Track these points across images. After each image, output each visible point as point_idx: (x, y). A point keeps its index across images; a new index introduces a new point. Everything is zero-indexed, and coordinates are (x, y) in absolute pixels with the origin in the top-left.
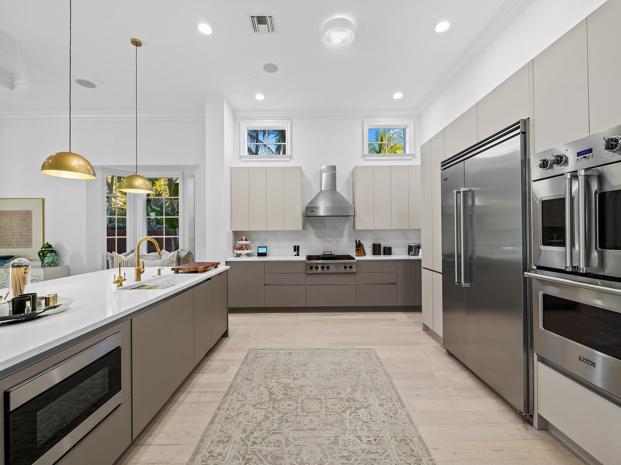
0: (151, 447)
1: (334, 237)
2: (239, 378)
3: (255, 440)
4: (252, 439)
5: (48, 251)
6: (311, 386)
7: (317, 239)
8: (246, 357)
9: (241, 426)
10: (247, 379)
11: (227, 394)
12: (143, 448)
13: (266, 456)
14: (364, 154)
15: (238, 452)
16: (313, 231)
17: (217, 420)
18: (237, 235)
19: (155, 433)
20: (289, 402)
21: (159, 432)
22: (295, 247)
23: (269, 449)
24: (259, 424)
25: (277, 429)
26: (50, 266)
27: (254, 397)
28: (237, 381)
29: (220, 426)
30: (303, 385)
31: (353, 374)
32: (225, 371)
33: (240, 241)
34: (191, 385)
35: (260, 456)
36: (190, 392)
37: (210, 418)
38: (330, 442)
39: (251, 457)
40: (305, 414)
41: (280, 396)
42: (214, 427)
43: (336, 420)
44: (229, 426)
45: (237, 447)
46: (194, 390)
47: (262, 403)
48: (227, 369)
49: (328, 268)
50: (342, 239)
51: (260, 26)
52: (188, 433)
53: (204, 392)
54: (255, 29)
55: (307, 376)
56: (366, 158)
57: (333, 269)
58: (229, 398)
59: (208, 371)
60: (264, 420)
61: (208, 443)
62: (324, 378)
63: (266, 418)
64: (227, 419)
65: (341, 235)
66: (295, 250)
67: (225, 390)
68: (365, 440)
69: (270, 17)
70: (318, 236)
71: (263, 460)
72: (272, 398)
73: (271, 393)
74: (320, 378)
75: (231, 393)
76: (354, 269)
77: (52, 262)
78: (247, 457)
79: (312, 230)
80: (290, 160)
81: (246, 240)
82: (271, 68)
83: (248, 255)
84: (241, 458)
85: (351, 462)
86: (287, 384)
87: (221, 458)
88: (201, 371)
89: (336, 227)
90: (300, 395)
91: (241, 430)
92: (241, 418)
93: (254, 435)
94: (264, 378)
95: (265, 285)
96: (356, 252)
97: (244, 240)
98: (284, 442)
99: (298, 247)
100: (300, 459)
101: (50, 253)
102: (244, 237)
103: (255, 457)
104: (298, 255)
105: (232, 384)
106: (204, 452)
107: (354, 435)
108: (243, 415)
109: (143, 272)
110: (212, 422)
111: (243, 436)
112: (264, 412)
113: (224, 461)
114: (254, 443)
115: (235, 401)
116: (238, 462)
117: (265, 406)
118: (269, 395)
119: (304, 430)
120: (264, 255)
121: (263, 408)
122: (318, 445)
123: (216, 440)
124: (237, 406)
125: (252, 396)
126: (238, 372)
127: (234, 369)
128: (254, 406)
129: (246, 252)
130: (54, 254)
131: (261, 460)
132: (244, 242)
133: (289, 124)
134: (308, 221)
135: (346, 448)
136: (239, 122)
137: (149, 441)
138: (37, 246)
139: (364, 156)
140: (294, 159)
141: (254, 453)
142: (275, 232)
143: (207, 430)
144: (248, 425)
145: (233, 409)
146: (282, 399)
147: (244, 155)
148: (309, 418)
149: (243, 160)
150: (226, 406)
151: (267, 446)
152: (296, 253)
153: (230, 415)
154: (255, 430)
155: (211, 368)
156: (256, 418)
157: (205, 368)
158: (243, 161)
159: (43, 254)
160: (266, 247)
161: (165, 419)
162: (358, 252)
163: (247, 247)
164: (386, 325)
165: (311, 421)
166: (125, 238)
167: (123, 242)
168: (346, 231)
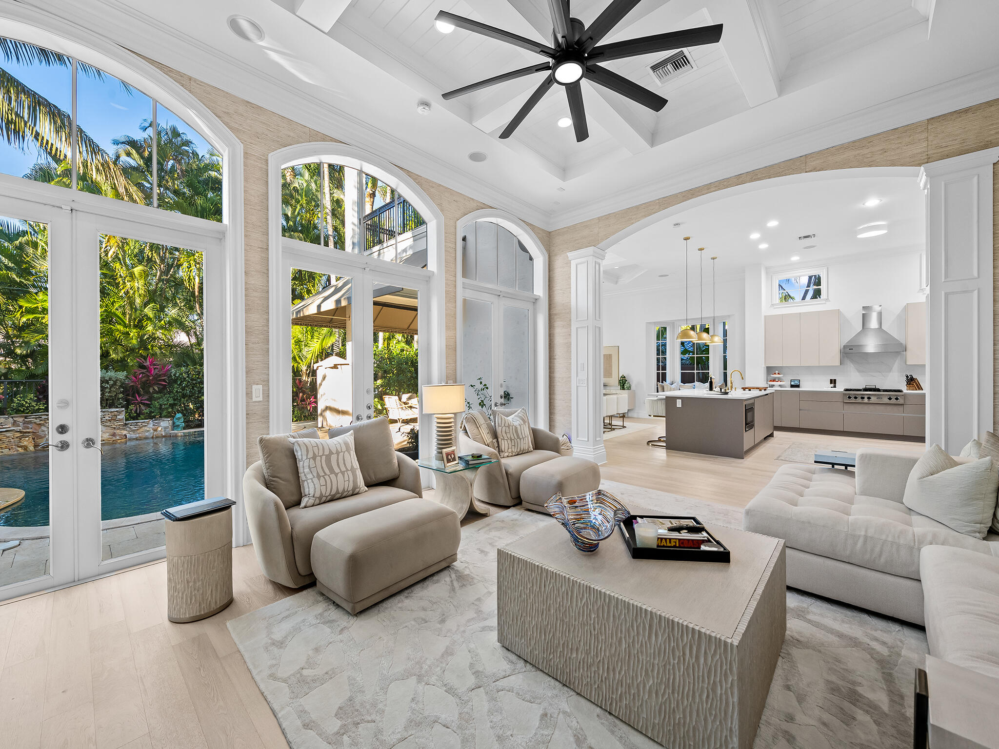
1: (880, 372)
7: (858, 374)
14: (922, 288)
18: (770, 370)
22: (831, 380)
33: (773, 374)
49: (869, 398)
50: (891, 374)
57: (874, 400)
65: (890, 370)
66: (831, 383)
70: (859, 371)
76: (901, 401)
79: (852, 366)
80: (825, 303)
81: (778, 374)
83: (781, 386)
89: (883, 363)
95: (800, 410)
96: (906, 386)
99: (835, 380)
101: (626, 381)
102: (777, 371)
104: (835, 387)
120: (798, 386)
129: (779, 383)
132: (777, 376)
133: (824, 271)
134: (847, 357)
136: (772, 276)
139: (921, 290)
140: (830, 301)
142: (808, 368)
147: (777, 303)
152: (832, 385)
158: (775, 309)
159: (623, 382)
160: (800, 380)
162: (910, 386)
163: (780, 380)
166: (666, 373)
167: (664, 375)
168: (896, 366)
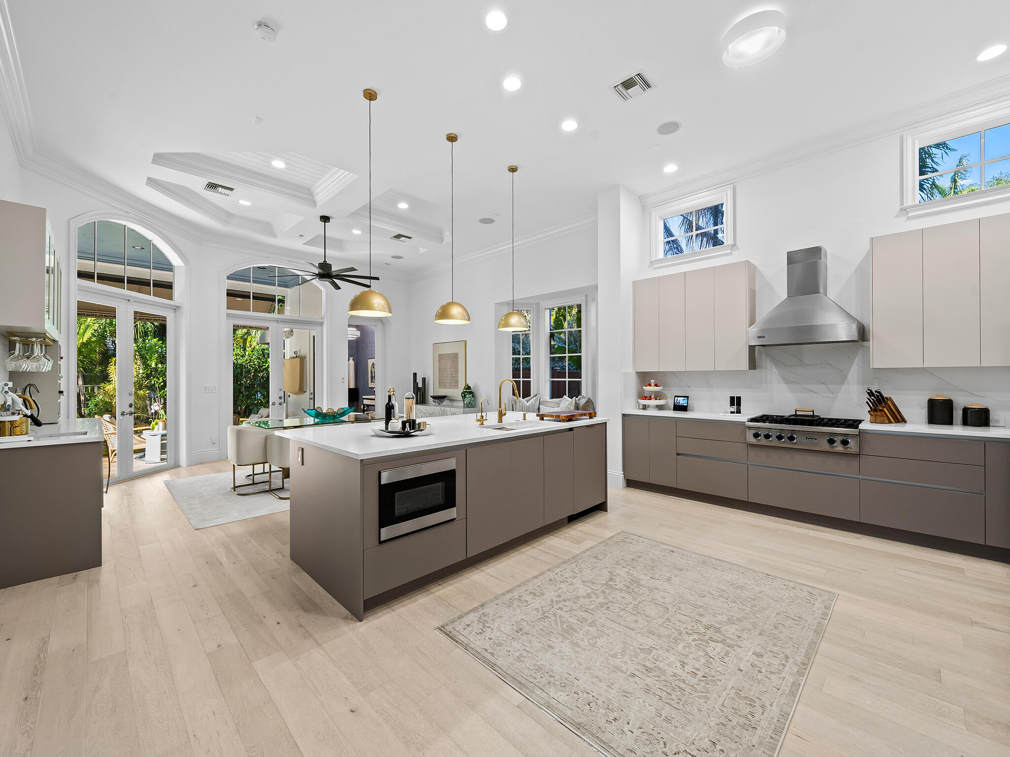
0: (483, 573)
1: (824, 384)
2: (589, 553)
3: (563, 607)
4: (561, 605)
5: (468, 392)
6: (668, 593)
7: (784, 386)
8: (612, 537)
9: (559, 591)
10: (596, 557)
11: (565, 562)
12: (478, 571)
13: (562, 623)
14: (905, 205)
15: (542, 607)
16: (777, 372)
17: (541, 578)
18: (644, 377)
19: (491, 565)
20: (626, 596)
21: (494, 566)
22: (732, 398)
23: (570, 619)
24: (577, 598)
25: (593, 610)
26: (468, 407)
27: (591, 575)
28: (583, 555)
29: (541, 583)
30: (658, 588)
31: (749, 606)
32: (579, 542)
33: (646, 386)
34: (539, 543)
35: (558, 620)
36: (534, 548)
37: (536, 573)
38: (641, 647)
39: (549, 616)
40: (634, 612)
41: (620, 586)
42: (536, 581)
43: (669, 636)
44: (548, 587)
45: (543, 604)
46: (539, 548)
47: (593, 583)
48: (583, 542)
49: (791, 438)
50: (844, 387)
51: (629, 91)
52: (513, 577)
53: (546, 552)
54: (624, 98)
55: (672, 582)
56: (910, 214)
57: (800, 442)
58: (563, 567)
59: (562, 537)
60: (584, 597)
61: (522, 589)
62: (697, 593)
63: (588, 596)
64: (550, 580)
65: (843, 379)
66: (732, 404)
67: (566, 558)
68: (688, 668)
69: (638, 74)
70: (787, 381)
71: (559, 623)
72: (608, 584)
73: (611, 579)
74: (690, 590)
75: (570, 562)
76: (853, 447)
77: (469, 403)
78: (547, 614)
79: (775, 370)
80: (731, 253)
81: (656, 385)
82: (669, 128)
83: (660, 408)
84: (541, 613)
85: (649, 675)
86: (639, 579)
87: (525, 604)
88: (556, 535)
89: (827, 363)
90: (645, 594)
91: (556, 594)
92: (563, 586)
93: (565, 603)
94: (616, 563)
95: (678, 454)
96: (871, 415)
97: (653, 385)
98: (589, 621)
99: (739, 399)
100: (594, 641)
101: (469, 394)
102: (654, 381)
103: (553, 618)
104: (739, 412)
105: (578, 555)
106: (516, 594)
107: (679, 659)
108: (568, 584)
109: (505, 414)
110: (536, 577)
111: (555, 599)
112: (589, 591)
113: (527, 608)
114: (561, 609)
115: (568, 570)
116: (537, 614)
117: (595, 587)
118: (608, 580)
119: (620, 624)
120: (684, 408)
121: (592, 587)
122: (624, 643)
123: (531, 591)
124: (567, 575)
125: (588, 573)
126: (592, 548)
127: (589, 544)
128: (584, 582)
129: (655, 402)
130: (471, 395)
131: (556, 623)
132: (653, 388)
133: (729, 191)
134: (767, 354)
135: (655, 662)
136: (650, 212)
137: (483, 568)
138: (461, 388)
139: (904, 210)
140: (739, 249)
141: (555, 615)
143: (528, 581)
144: (566, 593)
145: (562, 576)
146: (620, 590)
147: (657, 259)
148: (635, 618)
149: (655, 266)
150: (558, 570)
151: (571, 617)
152: (734, 409)
153: (556, 579)
154: (570, 600)
155: (567, 535)
156: (578, 591)
157: (561, 533)
158: (655, 269)
159: (465, 395)
160: (688, 397)
161: (503, 559)
162: (877, 415)
163: (658, 396)
164: (916, 572)
165: (636, 622)
166: (530, 381)
167: (527, 385)
168: (854, 371)
